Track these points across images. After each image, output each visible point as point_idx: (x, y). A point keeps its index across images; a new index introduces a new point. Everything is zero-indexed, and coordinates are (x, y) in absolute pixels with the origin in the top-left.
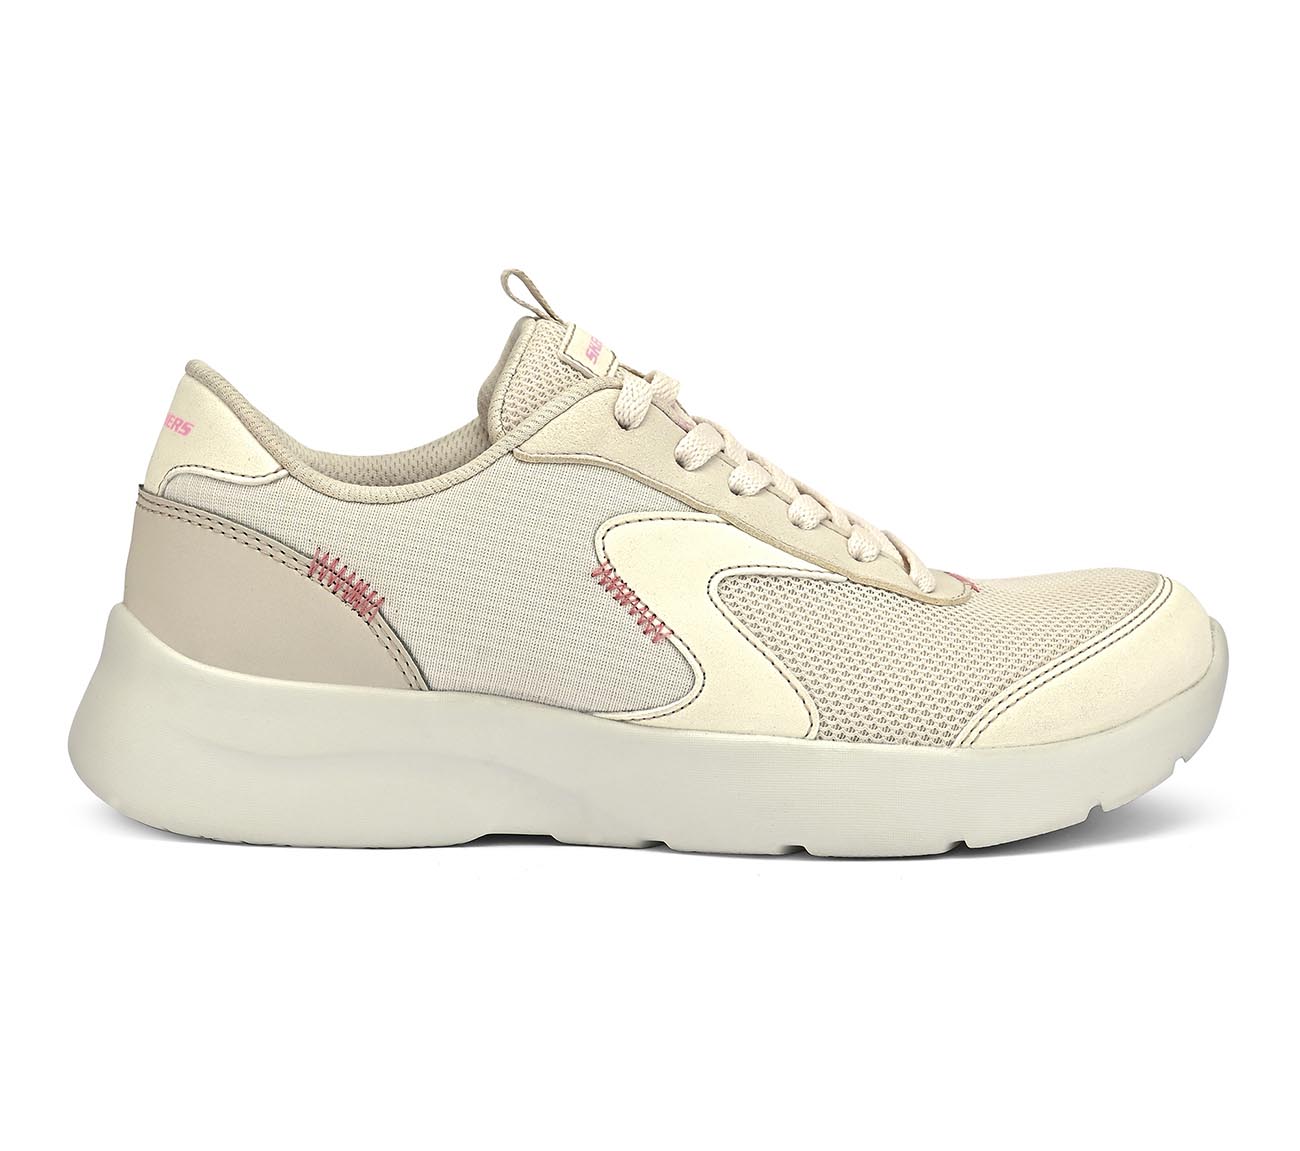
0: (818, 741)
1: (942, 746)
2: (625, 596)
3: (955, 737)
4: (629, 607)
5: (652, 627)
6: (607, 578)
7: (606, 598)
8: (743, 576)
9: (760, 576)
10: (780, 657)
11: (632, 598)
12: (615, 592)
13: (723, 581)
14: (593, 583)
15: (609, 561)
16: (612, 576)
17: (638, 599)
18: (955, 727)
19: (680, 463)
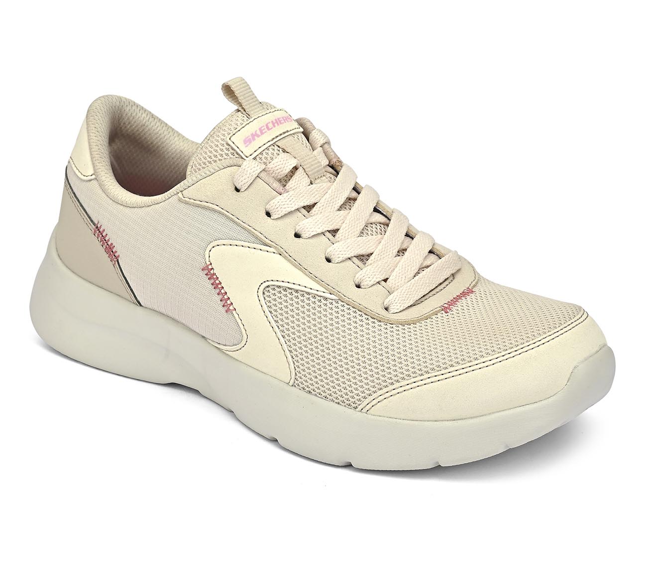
0: (293, 387)
1: (351, 409)
2: (217, 285)
3: (359, 405)
4: (218, 291)
5: (227, 304)
6: (209, 272)
7: (208, 284)
8: (279, 286)
9: (289, 288)
10: (284, 337)
11: (220, 286)
12: (212, 281)
13: (268, 286)
14: (202, 274)
15: (211, 264)
16: (212, 272)
17: (223, 288)
18: (359, 400)
19: (268, 214)
